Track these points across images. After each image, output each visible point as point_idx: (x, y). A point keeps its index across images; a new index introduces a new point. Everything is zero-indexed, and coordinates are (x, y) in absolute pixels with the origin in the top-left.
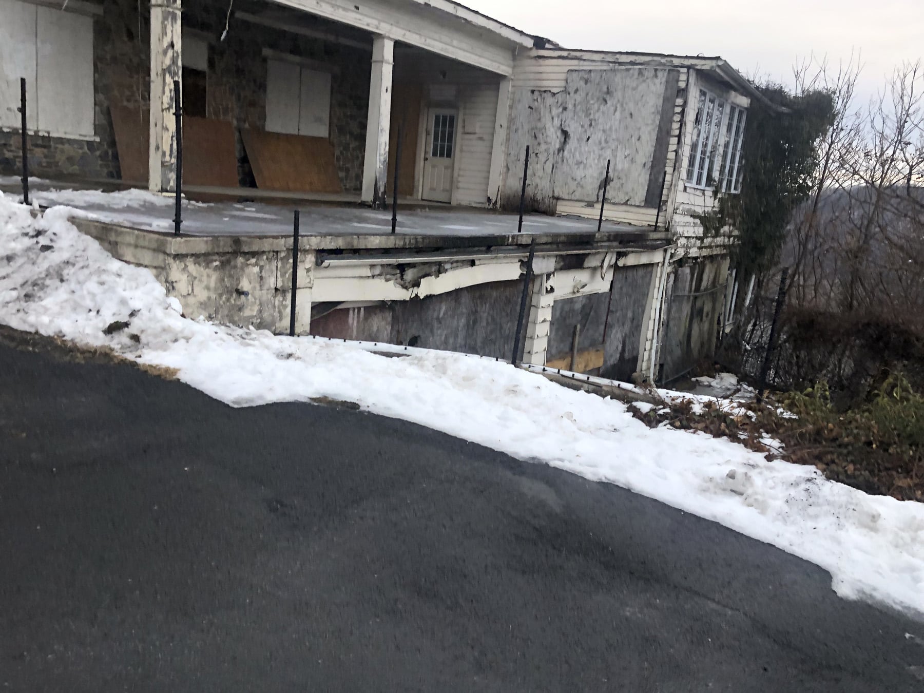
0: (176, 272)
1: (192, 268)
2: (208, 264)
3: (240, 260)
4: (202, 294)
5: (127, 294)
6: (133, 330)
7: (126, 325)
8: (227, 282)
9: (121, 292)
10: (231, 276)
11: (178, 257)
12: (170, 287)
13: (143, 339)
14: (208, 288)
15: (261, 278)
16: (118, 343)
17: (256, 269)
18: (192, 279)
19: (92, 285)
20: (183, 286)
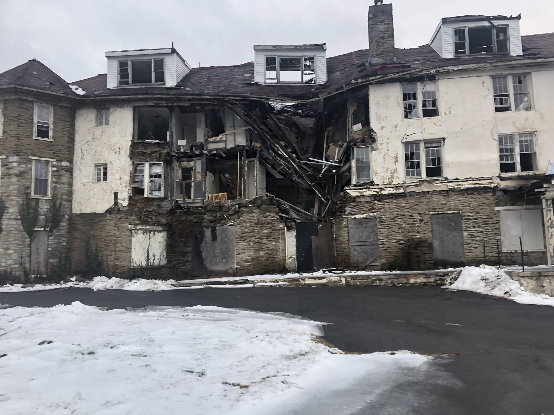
0: (523, 281)
1: (527, 280)
2: (532, 279)
3: (542, 278)
4: (531, 287)
5: (511, 286)
6: (510, 293)
7: (509, 292)
8: (539, 284)
9: (510, 286)
10: (539, 282)
11: (523, 277)
12: (521, 285)
13: (511, 295)
14: (533, 285)
15: (550, 283)
16: (506, 296)
17: (548, 280)
18: (528, 283)
19: (504, 285)
20: (525, 284)
